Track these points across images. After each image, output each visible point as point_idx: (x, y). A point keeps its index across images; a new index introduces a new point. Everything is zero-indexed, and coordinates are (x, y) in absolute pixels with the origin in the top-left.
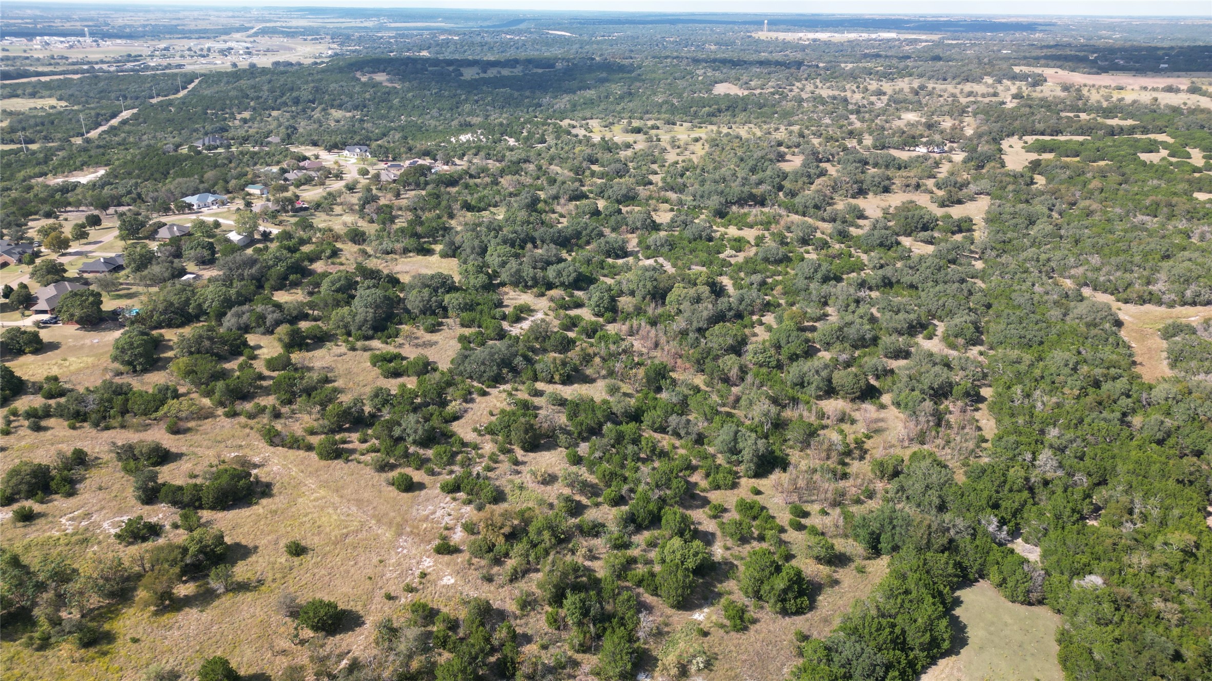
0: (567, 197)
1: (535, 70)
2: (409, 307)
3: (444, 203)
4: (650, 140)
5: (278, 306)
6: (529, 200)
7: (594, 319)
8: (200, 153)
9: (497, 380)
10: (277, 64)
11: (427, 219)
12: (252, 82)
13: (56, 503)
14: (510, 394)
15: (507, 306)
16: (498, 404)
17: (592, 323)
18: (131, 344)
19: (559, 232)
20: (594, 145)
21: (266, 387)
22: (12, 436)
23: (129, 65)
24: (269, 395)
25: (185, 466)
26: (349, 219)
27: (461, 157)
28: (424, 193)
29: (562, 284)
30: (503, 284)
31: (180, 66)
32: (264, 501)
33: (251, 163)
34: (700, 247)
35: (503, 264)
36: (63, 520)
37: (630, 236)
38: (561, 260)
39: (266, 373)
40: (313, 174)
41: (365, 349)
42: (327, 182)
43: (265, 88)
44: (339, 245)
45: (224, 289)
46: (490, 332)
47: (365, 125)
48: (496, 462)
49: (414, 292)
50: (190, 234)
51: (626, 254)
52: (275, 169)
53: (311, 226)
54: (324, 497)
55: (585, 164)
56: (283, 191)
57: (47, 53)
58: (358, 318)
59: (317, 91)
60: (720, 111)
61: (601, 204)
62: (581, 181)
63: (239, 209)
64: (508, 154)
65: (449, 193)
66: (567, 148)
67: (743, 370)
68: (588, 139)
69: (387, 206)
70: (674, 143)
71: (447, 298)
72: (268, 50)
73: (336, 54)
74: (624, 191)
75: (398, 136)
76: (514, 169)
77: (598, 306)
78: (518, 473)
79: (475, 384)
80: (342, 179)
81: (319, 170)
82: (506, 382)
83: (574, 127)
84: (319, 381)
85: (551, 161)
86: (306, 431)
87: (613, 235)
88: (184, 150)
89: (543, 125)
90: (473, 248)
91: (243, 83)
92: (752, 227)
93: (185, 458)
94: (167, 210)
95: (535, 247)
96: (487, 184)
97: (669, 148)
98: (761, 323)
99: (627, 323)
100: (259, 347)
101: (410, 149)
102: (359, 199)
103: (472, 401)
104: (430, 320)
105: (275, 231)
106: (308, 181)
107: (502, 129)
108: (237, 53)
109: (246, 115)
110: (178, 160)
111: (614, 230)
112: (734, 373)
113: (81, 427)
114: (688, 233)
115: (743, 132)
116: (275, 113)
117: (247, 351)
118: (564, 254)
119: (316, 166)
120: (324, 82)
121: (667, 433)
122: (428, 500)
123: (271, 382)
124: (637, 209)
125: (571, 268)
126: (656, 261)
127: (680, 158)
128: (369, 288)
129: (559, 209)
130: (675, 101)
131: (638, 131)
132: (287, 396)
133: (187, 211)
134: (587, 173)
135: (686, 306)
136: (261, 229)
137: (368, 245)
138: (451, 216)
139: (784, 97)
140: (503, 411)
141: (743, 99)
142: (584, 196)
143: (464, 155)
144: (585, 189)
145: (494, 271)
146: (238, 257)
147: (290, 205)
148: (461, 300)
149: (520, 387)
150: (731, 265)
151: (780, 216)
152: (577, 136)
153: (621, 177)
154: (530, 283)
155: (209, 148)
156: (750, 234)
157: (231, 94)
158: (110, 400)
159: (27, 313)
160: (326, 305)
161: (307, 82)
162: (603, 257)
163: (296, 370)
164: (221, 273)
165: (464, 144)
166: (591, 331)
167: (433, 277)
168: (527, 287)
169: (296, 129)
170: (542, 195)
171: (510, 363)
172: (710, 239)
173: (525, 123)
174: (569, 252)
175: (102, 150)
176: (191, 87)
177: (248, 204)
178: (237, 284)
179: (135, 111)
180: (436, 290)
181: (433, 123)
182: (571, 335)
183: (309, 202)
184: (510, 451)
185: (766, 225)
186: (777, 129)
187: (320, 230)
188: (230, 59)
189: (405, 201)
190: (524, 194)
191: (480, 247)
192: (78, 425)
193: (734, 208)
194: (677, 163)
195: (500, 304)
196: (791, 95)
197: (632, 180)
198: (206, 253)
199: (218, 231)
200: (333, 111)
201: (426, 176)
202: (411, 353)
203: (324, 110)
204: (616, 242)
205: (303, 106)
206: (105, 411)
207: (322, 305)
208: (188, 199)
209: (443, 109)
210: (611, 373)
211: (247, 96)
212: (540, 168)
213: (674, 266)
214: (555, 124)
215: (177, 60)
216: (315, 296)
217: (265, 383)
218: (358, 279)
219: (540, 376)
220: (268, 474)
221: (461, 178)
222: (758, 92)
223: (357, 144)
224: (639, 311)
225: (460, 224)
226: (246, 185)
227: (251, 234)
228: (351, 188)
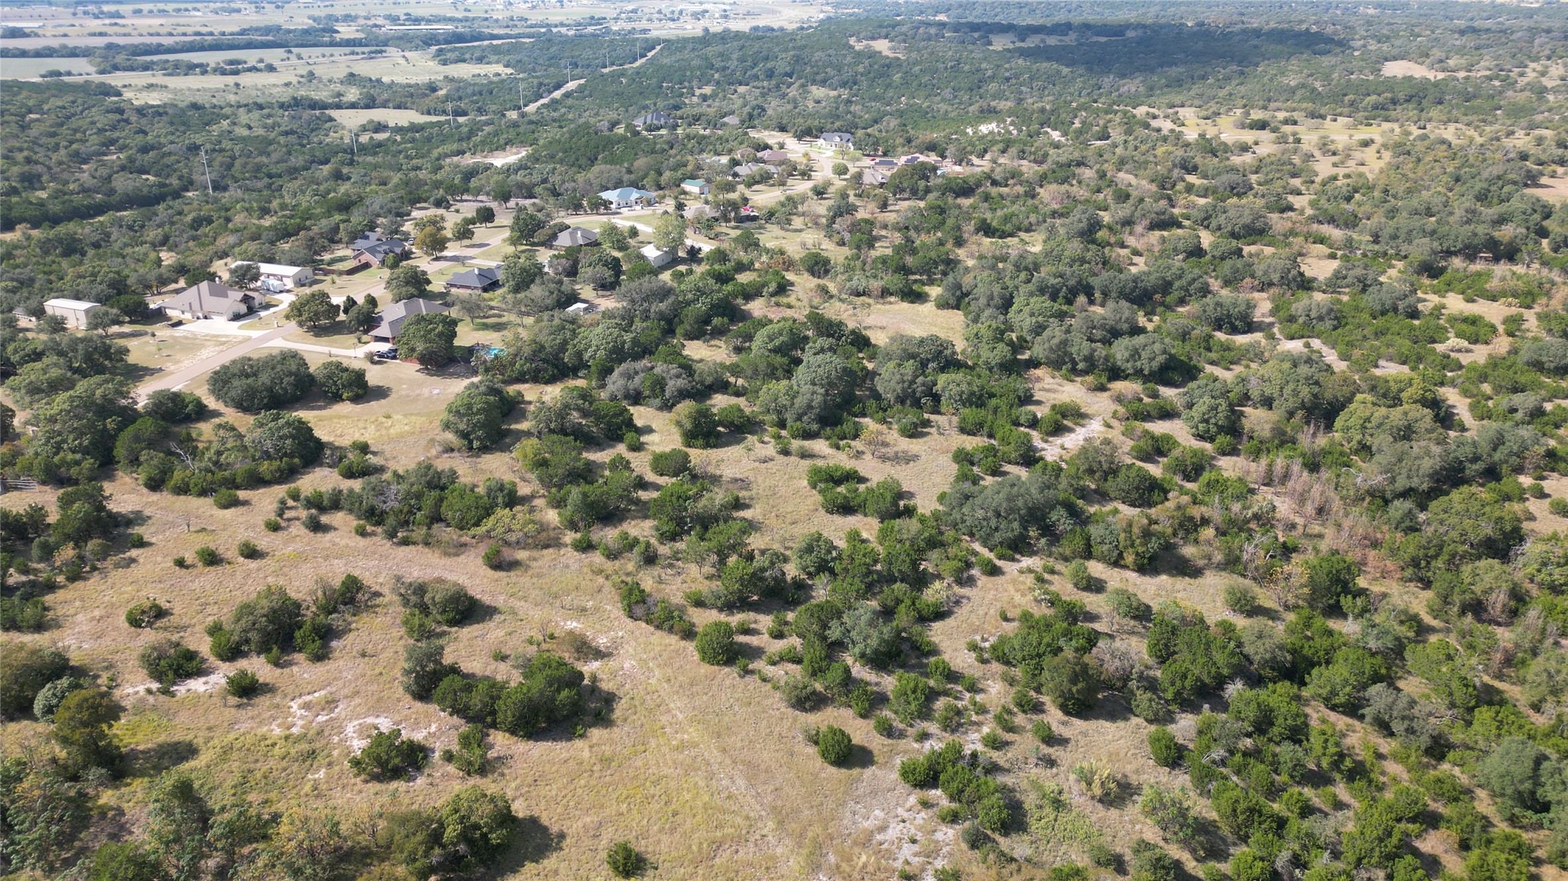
0: (1146, 222)
1: (1095, 39)
2: (880, 389)
3: (950, 222)
4: (1283, 140)
5: (687, 367)
6: (1084, 224)
7: (1198, 444)
8: (638, 133)
9: (1018, 547)
10: (756, 29)
11: (924, 244)
12: (720, 48)
13: (295, 669)
14: (1040, 580)
15: (1039, 403)
16: (1018, 598)
17: (1195, 453)
18: (469, 407)
19: (1136, 279)
20: (1187, 145)
21: (645, 503)
22: (280, 534)
23: (590, 29)
24: (646, 517)
25: (490, 633)
26: (812, 237)
27: (981, 156)
28: (922, 204)
29: (1138, 373)
30: (1034, 364)
31: (645, 31)
32: (596, 733)
33: (696, 150)
34: (1396, 328)
35: (1039, 329)
36: (295, 705)
37: (1256, 295)
38: (1137, 330)
39: (651, 477)
40: (772, 169)
41: (805, 455)
42: (790, 182)
43: (735, 56)
44: (790, 276)
45: (616, 332)
46: (1012, 451)
47: (852, 109)
48: (1011, 729)
49: (891, 365)
50: (596, 244)
51: (1250, 327)
52: (724, 160)
53: (757, 245)
54: (695, 745)
55: (1176, 173)
56: (728, 191)
57: (508, 14)
58: (797, 401)
59: (797, 61)
60: (1394, 102)
61: (1206, 239)
62: (1170, 199)
63: (666, 212)
64: (1052, 151)
65: (959, 207)
66: (1143, 148)
67: (1519, 598)
68: (1178, 136)
69: (866, 221)
70: (1326, 147)
71: (942, 379)
72: (748, 14)
73: (829, 18)
74: (1247, 219)
75: (894, 123)
76: (1061, 174)
77: (1207, 421)
78: (1051, 763)
79: (977, 546)
80: (809, 178)
81: (781, 163)
82: (1032, 553)
83: (1155, 117)
84: (724, 507)
85: (1121, 163)
86: (688, 596)
87: (1225, 292)
88: (620, 130)
89: (1107, 113)
90: (991, 298)
91: (710, 51)
92: (1494, 299)
93: (497, 618)
94: (577, 207)
95: (1091, 302)
96: (1018, 196)
97: (1317, 153)
98: (1542, 495)
99: (1264, 461)
100: (649, 430)
101: (909, 141)
102: (829, 209)
103: (970, 582)
104: (911, 417)
105: (707, 247)
106: (764, 178)
107: (1044, 117)
108: (712, 17)
109: (707, 90)
110: (609, 143)
111: (1227, 283)
112: (1499, 600)
113: (373, 534)
114: (1370, 299)
115: (1449, 133)
116: (742, 89)
117: (630, 436)
118: (1142, 320)
119: (778, 158)
120: (807, 51)
121: (1361, 718)
122: (874, 793)
123: (655, 495)
124: (1269, 250)
125: (1157, 347)
126: (1307, 345)
127: (1341, 171)
128: (822, 351)
129: (1131, 241)
130: (1317, 84)
131: (1262, 125)
132: (671, 526)
133: (602, 210)
134: (1180, 186)
135: (1381, 440)
136: (689, 242)
137: (833, 279)
138: (959, 242)
139: (1509, 84)
140: (1026, 617)
141: (1436, 84)
142: (1174, 223)
143: (985, 151)
144: (1176, 211)
145: (1020, 338)
146: (647, 283)
147: (733, 212)
148: (964, 387)
149: (1059, 566)
150: (1461, 367)
151: (1553, 283)
152: (1159, 130)
153: (1239, 195)
154: (1081, 366)
155: (650, 129)
156: (1493, 312)
157: (693, 63)
158: (419, 496)
159: (365, 338)
160: (756, 372)
161: (786, 50)
162: (1207, 329)
163: (694, 477)
164: (619, 305)
165: (984, 137)
166: (1194, 469)
167: (922, 341)
168: (1075, 371)
169: (764, 110)
170: (1106, 217)
171: (1044, 518)
172: (1414, 314)
173: (1078, 109)
174: (1149, 314)
175: (533, 127)
176: (650, 55)
177: (680, 207)
178: (638, 325)
179: (582, 81)
180: (924, 364)
181: (943, 107)
182: (1155, 470)
183: (759, 209)
184: (1038, 708)
185: (1528, 297)
186: (1510, 134)
187: (767, 251)
188: (704, 23)
189: (894, 215)
190: (1076, 214)
191: (1002, 297)
192: (369, 528)
193: (1457, 262)
194: (1335, 178)
195: (1027, 399)
196: (1522, 82)
197: (1260, 202)
198: (608, 274)
199: (632, 242)
200: (814, 89)
201: (927, 179)
202: (874, 471)
203: (803, 86)
204: (1235, 305)
205: (777, 80)
206: (410, 512)
207: (749, 372)
208: (606, 195)
209: (959, 89)
210: (1232, 563)
211: (712, 67)
212: (1102, 175)
213: (1344, 357)
214: (1125, 113)
215: (644, 24)
216: (743, 355)
217: (644, 495)
218: (810, 333)
219: (1097, 550)
220: (614, 674)
221: (979, 184)
222: (1461, 75)
223: (839, 130)
224: (1283, 440)
225: (972, 256)
226: (683, 180)
227: (674, 250)
228: (820, 192)
